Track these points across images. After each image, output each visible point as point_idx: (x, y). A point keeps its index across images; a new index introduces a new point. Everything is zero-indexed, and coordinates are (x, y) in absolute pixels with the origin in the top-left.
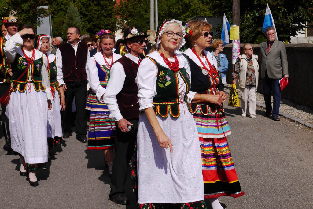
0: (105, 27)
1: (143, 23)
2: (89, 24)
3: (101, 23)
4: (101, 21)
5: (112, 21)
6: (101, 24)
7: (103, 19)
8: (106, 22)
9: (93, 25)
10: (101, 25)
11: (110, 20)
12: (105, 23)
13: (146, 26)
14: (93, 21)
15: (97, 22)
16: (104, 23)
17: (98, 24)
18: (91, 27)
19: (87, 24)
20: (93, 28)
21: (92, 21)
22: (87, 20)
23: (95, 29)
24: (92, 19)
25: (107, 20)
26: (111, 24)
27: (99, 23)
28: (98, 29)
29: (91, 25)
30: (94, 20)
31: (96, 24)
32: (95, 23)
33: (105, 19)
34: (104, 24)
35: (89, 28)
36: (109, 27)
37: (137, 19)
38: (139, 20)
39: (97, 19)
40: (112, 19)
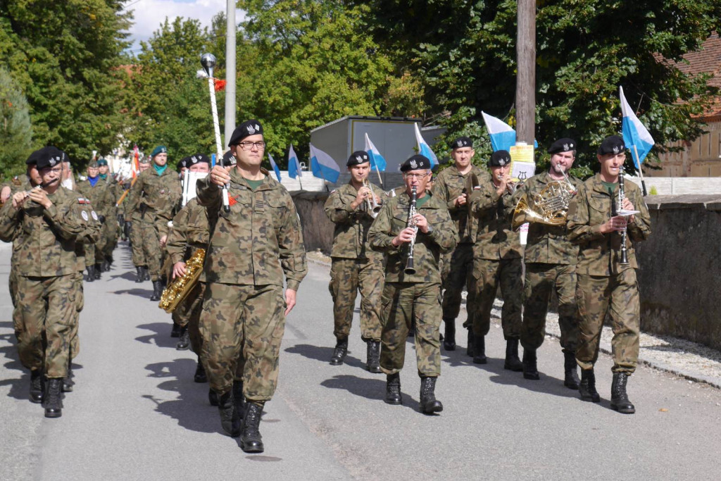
0: (94, 140)
1: (188, 131)
2: (51, 129)
3: (85, 130)
4: (83, 124)
5: (113, 125)
6: (84, 132)
7: (89, 118)
8: (97, 125)
9: (61, 133)
10: (83, 135)
11: (108, 121)
12: (96, 128)
13: (196, 141)
14: (62, 122)
15: (74, 127)
16: (93, 128)
17: (77, 130)
18: (56, 139)
19: (45, 131)
20: (61, 140)
21: (60, 124)
22: (47, 121)
23: (68, 146)
24: (59, 117)
25: (102, 121)
26: (112, 133)
27: (79, 129)
29: (57, 131)
30: (65, 121)
31: (71, 131)
32: (66, 130)
33: (95, 119)
34: (91, 132)
35: (50, 141)
36: (105, 140)
37: (170, 122)
38: (177, 123)
39: (74, 119)
40: (115, 119)
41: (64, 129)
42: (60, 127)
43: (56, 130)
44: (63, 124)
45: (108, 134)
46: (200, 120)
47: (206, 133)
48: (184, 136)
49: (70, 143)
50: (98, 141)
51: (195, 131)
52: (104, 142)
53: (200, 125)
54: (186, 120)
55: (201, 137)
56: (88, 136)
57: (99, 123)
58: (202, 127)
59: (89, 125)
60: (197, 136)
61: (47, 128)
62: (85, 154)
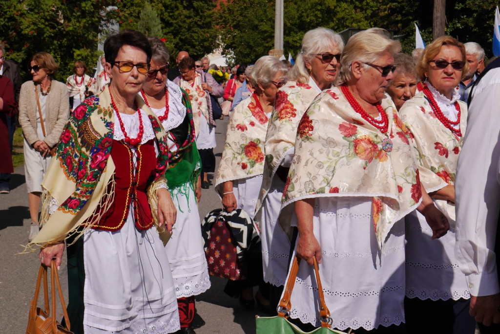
0: (199, 43)
1: (258, 38)
2: (175, 38)
3: (194, 37)
4: (193, 34)
5: (211, 35)
7: (197, 31)
8: (201, 35)
9: (181, 39)
10: (193, 40)
11: (208, 32)
12: (201, 37)
13: (262, 44)
14: (181, 33)
15: (188, 36)
16: (199, 37)
17: (189, 38)
19: (171, 39)
20: (180, 44)
22: (172, 32)
24: (180, 30)
25: (204, 32)
26: (210, 39)
27: (191, 37)
28: (188, 47)
30: (183, 32)
31: (186, 38)
32: (183, 37)
33: (200, 31)
34: (198, 39)
36: (206, 44)
37: (248, 33)
38: (252, 34)
39: (188, 31)
40: (212, 31)
41: (182, 37)
42: (180, 36)
43: (178, 38)
44: (182, 35)
45: (208, 40)
46: (265, 32)
47: (269, 40)
48: (256, 41)
49: (185, 45)
50: (202, 44)
51: (262, 38)
52: (205, 45)
53: (266, 35)
54: (257, 31)
55: (266, 42)
56: (196, 41)
57: (202, 33)
58: (267, 36)
59: (197, 35)
60: (263, 41)
61: (172, 37)
62: (194, 52)
